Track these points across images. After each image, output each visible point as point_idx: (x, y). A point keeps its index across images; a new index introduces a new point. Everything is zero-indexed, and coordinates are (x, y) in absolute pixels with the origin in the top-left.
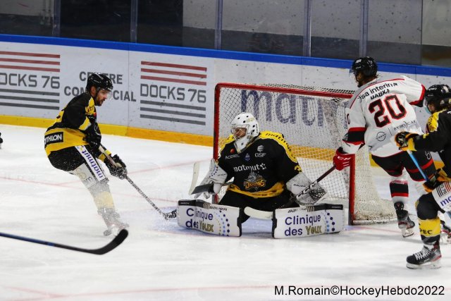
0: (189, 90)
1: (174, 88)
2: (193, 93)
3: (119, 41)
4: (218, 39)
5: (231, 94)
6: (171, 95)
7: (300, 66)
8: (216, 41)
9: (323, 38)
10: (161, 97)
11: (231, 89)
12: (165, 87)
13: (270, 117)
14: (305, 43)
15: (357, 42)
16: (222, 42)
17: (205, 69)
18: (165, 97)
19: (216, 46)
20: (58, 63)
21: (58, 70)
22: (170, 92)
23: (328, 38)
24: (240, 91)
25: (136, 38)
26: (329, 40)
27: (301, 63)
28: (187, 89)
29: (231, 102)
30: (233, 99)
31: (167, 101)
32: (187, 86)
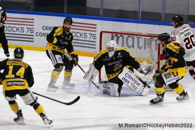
1: (83, 33)
2: (90, 35)
3: (59, 13)
4: (101, 12)
5: (107, 36)
6: (81, 36)
7: (137, 24)
8: (100, 13)
9: (146, 12)
10: (77, 37)
11: (107, 34)
12: (79, 33)
13: (124, 45)
14: (138, 14)
15: (161, 14)
16: (103, 13)
17: (96, 25)
18: (79, 37)
19: (100, 15)
20: (33, 22)
21: (33, 25)
22: (81, 35)
23: (148, 12)
24: (111, 34)
25: (66, 12)
26: (149, 13)
27: (137, 23)
28: (88, 34)
29: (107, 39)
30: (108, 38)
31: (79, 38)
32: (88, 32)
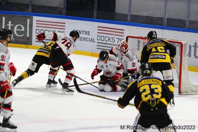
0: (117, 38)
1: (111, 37)
2: (118, 40)
3: (89, 18)
4: (129, 18)
5: (133, 40)
6: (109, 40)
7: (162, 30)
8: (128, 19)
9: (171, 19)
10: (105, 41)
12: (107, 37)
14: (164, 21)
15: (185, 21)
16: (131, 19)
17: (123, 30)
18: (107, 41)
19: (128, 21)
20: (64, 26)
21: (64, 29)
22: (109, 39)
23: (173, 19)
24: (137, 39)
25: (96, 17)
26: (174, 20)
29: (132, 44)
30: (133, 42)
31: (108, 42)
32: (116, 37)
